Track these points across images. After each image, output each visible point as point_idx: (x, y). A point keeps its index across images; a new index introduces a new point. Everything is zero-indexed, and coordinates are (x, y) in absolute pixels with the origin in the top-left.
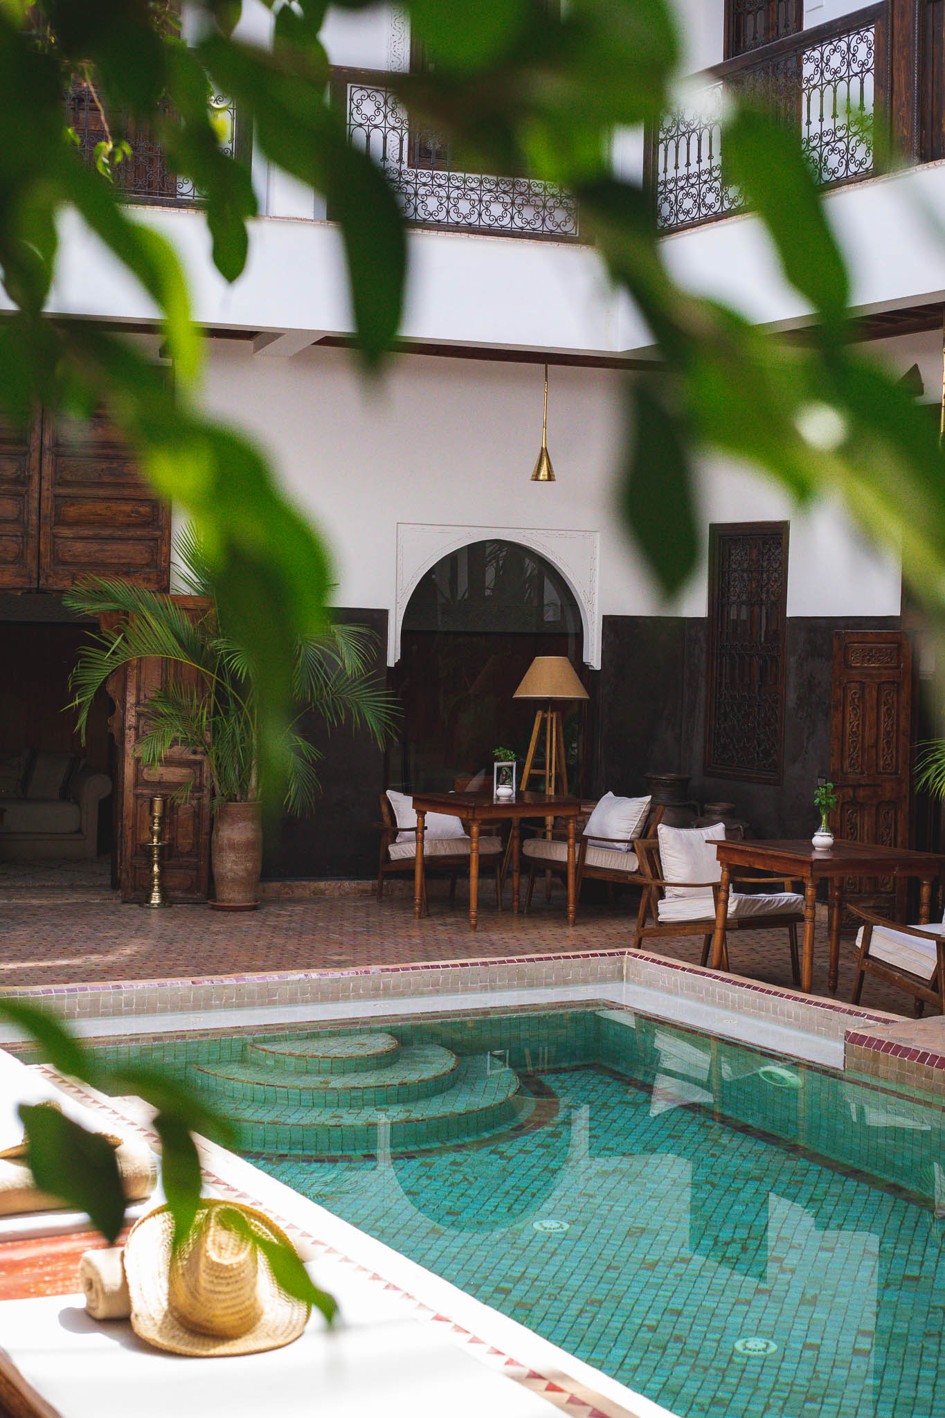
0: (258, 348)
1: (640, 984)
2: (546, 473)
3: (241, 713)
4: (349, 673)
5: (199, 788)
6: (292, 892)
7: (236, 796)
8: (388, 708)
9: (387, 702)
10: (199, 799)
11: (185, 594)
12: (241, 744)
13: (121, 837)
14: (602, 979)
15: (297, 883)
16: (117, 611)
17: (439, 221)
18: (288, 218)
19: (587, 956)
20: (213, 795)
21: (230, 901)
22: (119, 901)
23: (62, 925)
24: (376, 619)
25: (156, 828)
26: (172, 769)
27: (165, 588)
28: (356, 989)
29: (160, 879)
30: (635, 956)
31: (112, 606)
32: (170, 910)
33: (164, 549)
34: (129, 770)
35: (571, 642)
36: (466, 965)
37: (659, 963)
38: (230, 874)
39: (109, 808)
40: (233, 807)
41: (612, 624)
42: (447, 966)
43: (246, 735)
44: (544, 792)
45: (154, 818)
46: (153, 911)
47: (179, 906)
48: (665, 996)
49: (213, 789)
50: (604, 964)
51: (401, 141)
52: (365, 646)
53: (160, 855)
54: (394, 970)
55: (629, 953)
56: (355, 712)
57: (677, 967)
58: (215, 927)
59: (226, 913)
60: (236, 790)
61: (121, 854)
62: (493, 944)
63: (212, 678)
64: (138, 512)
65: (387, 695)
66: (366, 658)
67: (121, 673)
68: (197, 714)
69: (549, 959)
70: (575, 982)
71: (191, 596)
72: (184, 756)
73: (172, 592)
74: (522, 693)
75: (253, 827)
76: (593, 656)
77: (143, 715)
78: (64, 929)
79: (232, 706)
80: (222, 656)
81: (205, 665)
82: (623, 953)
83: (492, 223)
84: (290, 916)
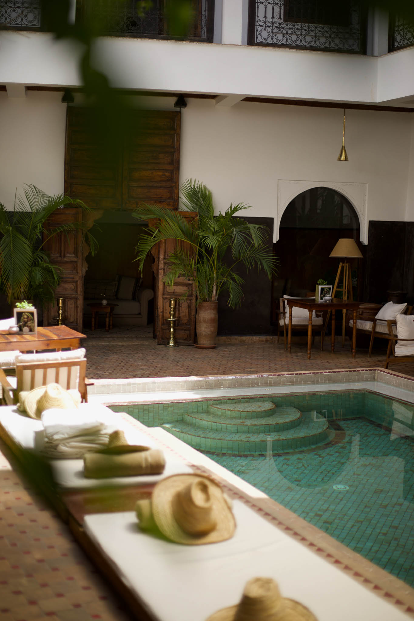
0: (217, 103)
1: (382, 382)
2: (344, 157)
3: (209, 263)
4: (256, 246)
5: (191, 295)
6: (231, 341)
7: (206, 299)
8: (273, 262)
9: (273, 259)
10: (191, 300)
11: (185, 211)
12: (209, 276)
13: (157, 316)
14: (366, 380)
15: (233, 337)
16: (156, 218)
17: (297, 45)
18: (230, 45)
19: (359, 371)
20: (197, 299)
21: (204, 344)
22: (156, 344)
23: (131, 354)
24: (269, 222)
25: (172, 312)
26: (179, 287)
27: (177, 209)
28: (257, 383)
29: (174, 334)
30: (381, 371)
31: (153, 216)
32: (178, 348)
33: (176, 191)
34: (160, 287)
35: (355, 232)
36: (306, 374)
37: (391, 374)
38: (204, 333)
39: (152, 304)
40: (205, 304)
41: (373, 225)
42: (297, 374)
43: (211, 272)
44: (342, 298)
45: (171, 308)
46: (170, 348)
47: (182, 346)
48: (394, 388)
49: (197, 296)
50: (367, 374)
51: (280, 9)
52: (263, 234)
53: (174, 324)
54: (274, 375)
55: (378, 370)
56: (259, 263)
57: (399, 376)
58: (197, 356)
59: (202, 350)
60: (207, 297)
61: (157, 323)
62: (318, 365)
63: (197, 248)
64: (165, 175)
65: (273, 256)
66: (263, 239)
67: (158, 246)
68: (190, 263)
69: (342, 371)
70: (354, 381)
71: (187, 212)
72: (184, 281)
73: (180, 210)
74: (333, 255)
75: (214, 312)
76: (364, 238)
77: (167, 263)
78: (132, 355)
79: (205, 260)
80: (201, 239)
81: (193, 242)
82: (375, 370)
83: (320, 45)
84: (230, 351)
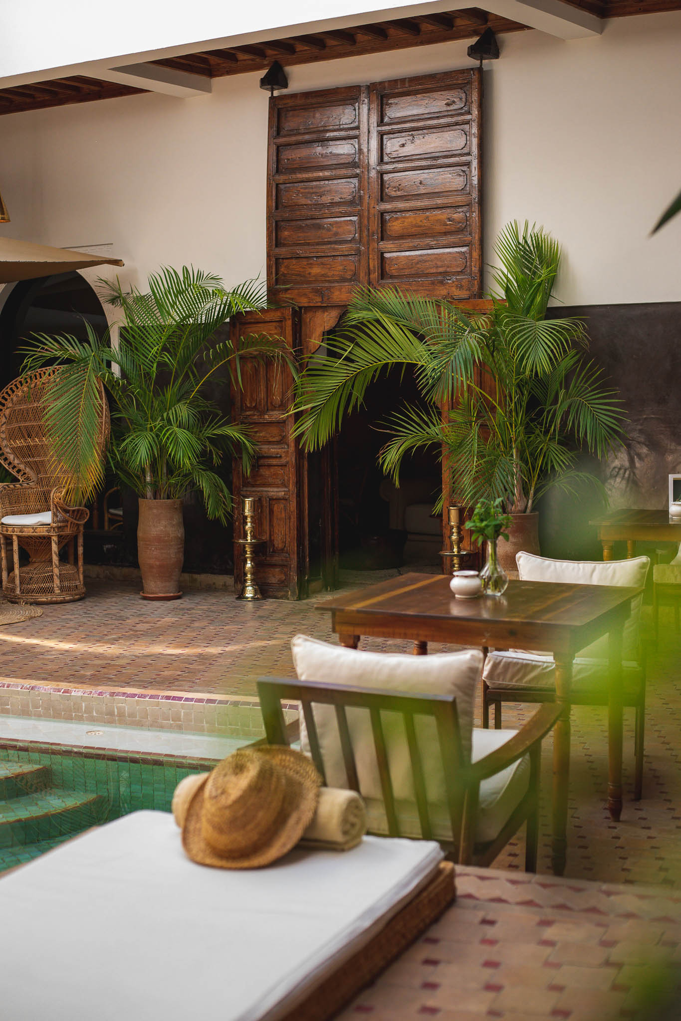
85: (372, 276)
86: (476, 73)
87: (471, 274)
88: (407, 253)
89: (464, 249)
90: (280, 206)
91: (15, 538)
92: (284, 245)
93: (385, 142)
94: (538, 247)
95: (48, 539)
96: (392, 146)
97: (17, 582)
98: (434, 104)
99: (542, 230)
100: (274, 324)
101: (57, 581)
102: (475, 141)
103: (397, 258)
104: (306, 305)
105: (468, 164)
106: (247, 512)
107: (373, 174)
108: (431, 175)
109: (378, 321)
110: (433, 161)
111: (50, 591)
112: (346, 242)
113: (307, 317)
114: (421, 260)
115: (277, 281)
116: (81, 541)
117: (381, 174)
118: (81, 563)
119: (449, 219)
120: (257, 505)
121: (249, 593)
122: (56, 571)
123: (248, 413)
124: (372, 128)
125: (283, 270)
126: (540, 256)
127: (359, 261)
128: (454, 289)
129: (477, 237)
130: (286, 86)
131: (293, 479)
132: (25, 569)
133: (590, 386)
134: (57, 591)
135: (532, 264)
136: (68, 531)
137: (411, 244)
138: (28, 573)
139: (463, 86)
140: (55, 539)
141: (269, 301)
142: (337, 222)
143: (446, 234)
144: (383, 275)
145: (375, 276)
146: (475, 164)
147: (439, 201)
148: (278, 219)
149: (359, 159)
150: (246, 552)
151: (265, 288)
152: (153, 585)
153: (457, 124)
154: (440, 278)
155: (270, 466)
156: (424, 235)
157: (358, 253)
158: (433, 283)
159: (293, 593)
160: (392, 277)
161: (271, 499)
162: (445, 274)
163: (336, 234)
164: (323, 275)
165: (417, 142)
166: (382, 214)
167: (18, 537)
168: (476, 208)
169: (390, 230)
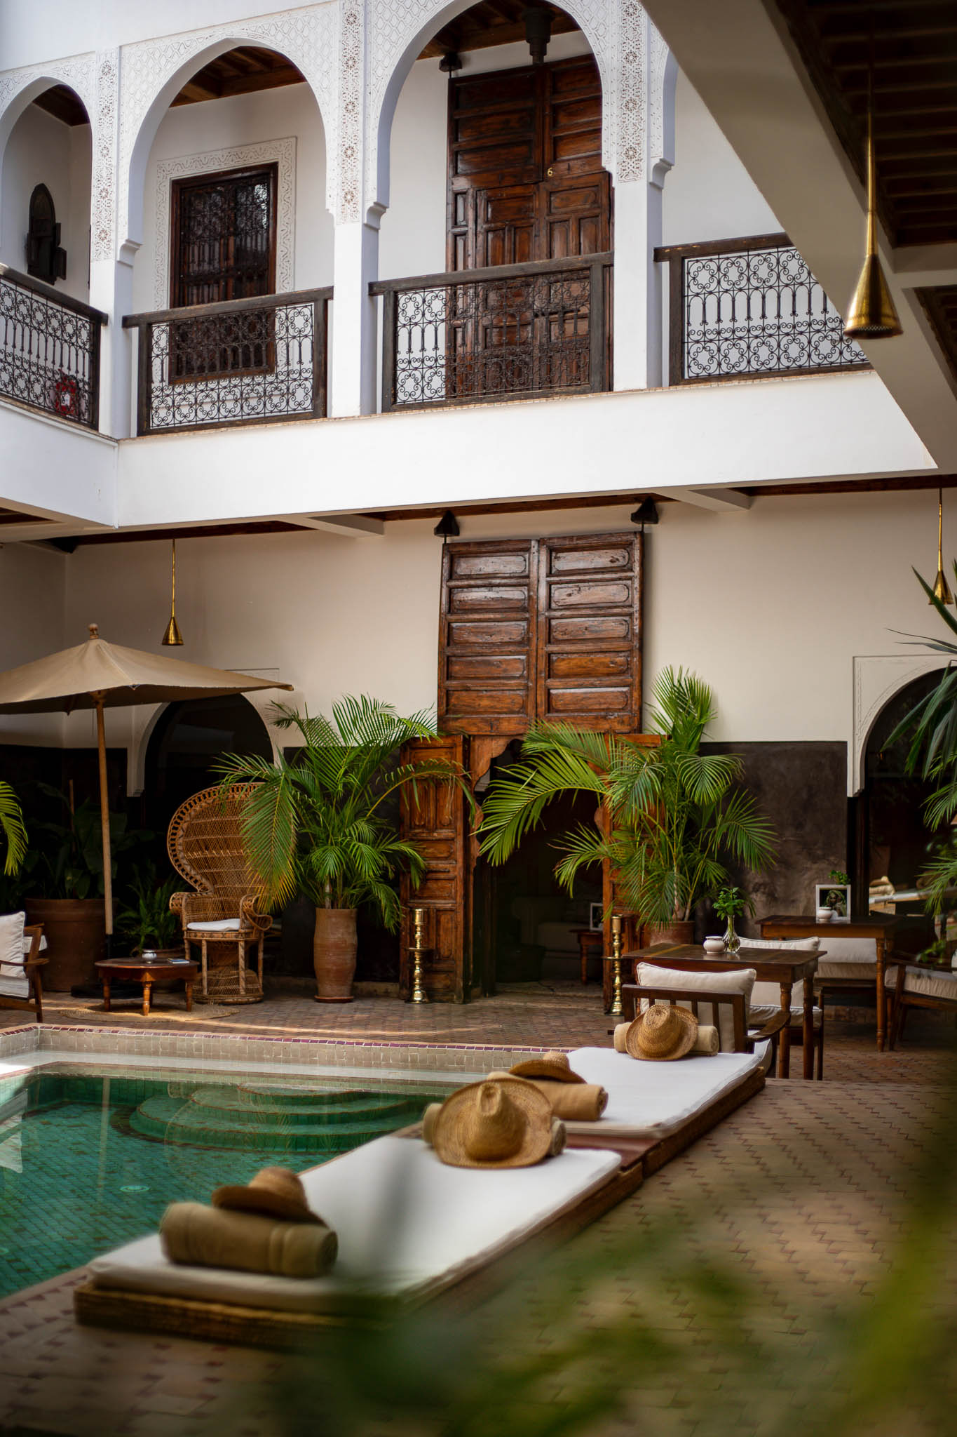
11: (654, 733)
24: (834, 753)
25: (616, 944)
27: (639, 729)
33: (635, 694)
45: (614, 935)
71: (662, 736)
73: (645, 732)
85: (539, 710)
86: (638, 536)
87: (631, 711)
88: (572, 691)
89: (625, 689)
90: (451, 643)
91: (204, 943)
92: (455, 678)
93: (553, 591)
94: (692, 689)
95: (234, 945)
96: (560, 594)
97: (205, 983)
98: (601, 559)
99: (694, 674)
100: (445, 750)
101: (242, 983)
102: (637, 596)
103: (563, 694)
104: (476, 733)
105: (631, 615)
106: (418, 921)
107: (542, 619)
108: (596, 623)
109: (556, 751)
110: (598, 609)
111: (236, 992)
112: (514, 678)
113: (477, 743)
114: (586, 697)
115: (447, 712)
116: (261, 947)
117: (549, 619)
118: (260, 968)
119: (612, 663)
120: (426, 916)
121: (418, 996)
122: (242, 974)
123: (417, 831)
124: (541, 579)
125: (453, 700)
126: (693, 698)
127: (527, 696)
128: (616, 724)
129: (637, 680)
130: (457, 534)
131: (460, 891)
132: (212, 972)
133: (745, 812)
134: (243, 992)
135: (686, 704)
136: (253, 937)
137: (576, 683)
138: (215, 976)
139: (627, 546)
140: (242, 943)
141: (439, 729)
142: (506, 660)
143: (608, 675)
144: (549, 709)
145: (542, 709)
146: (637, 615)
147: (604, 646)
148: (449, 654)
149: (529, 605)
150: (415, 959)
151: (436, 718)
152: (329, 988)
153: (620, 579)
154: (603, 713)
155: (437, 880)
156: (588, 674)
157: (527, 688)
158: (596, 718)
159: (459, 997)
160: (558, 711)
161: (438, 911)
162: (608, 710)
163: (505, 671)
164: (492, 707)
165: (583, 593)
166: (549, 655)
167: (208, 942)
168: (636, 653)
169: (558, 670)
